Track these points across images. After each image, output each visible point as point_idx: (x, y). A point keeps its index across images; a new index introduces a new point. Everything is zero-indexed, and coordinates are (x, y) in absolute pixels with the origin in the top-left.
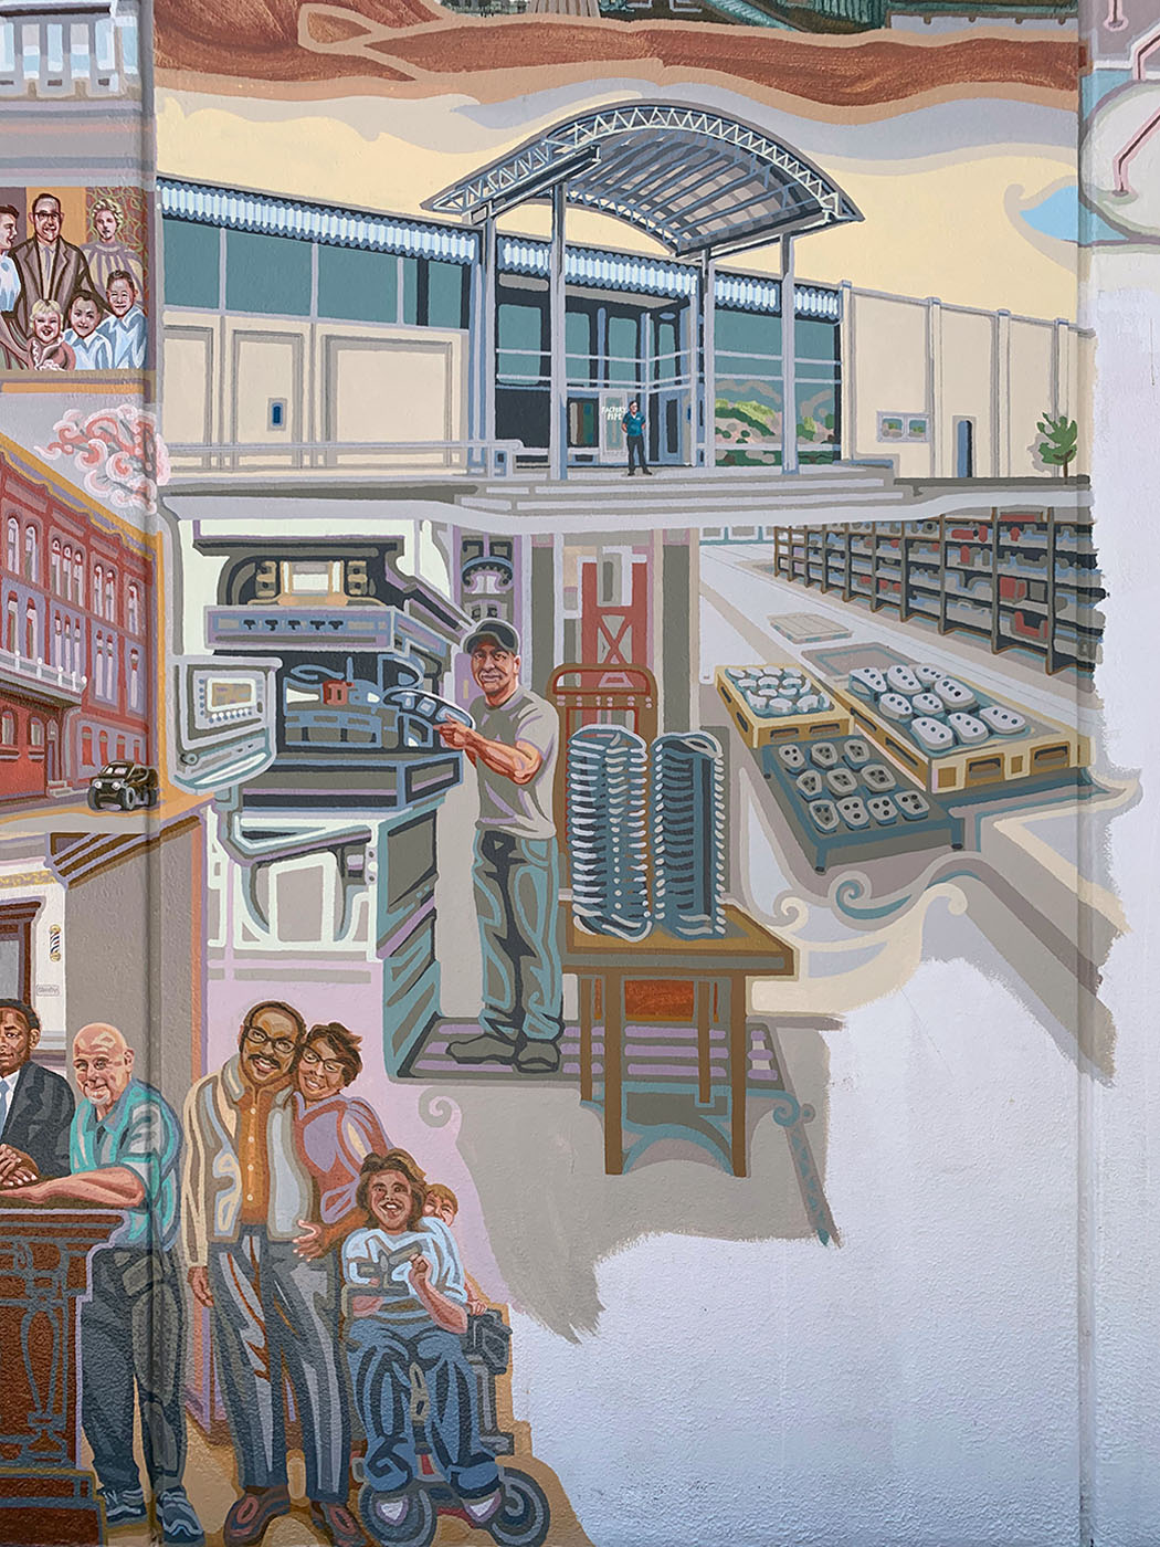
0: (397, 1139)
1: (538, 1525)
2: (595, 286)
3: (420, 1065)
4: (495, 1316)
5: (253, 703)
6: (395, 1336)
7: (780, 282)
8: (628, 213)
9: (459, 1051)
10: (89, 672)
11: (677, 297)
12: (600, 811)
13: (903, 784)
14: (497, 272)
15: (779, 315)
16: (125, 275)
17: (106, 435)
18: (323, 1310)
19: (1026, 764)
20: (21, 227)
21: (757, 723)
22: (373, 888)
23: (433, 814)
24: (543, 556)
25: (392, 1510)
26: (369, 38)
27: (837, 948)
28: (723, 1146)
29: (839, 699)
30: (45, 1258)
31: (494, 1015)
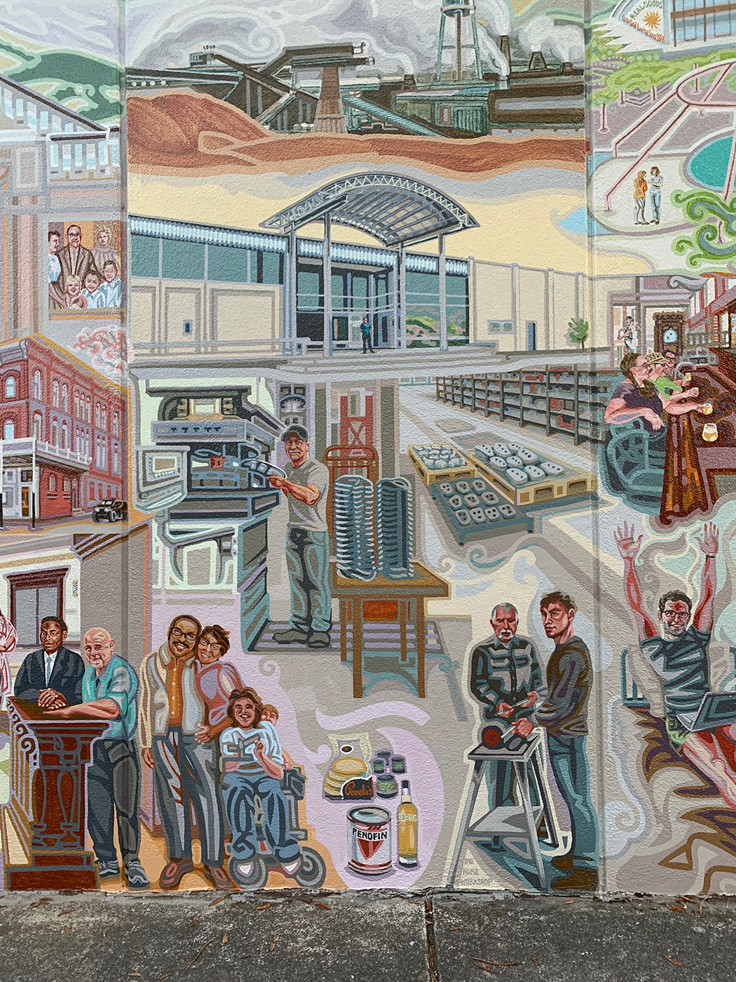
0: (247, 682)
1: (321, 873)
2: (346, 262)
3: (259, 645)
4: (297, 770)
5: (176, 468)
6: (247, 781)
7: (438, 258)
8: (362, 226)
9: (279, 639)
10: (93, 455)
11: (387, 267)
12: (350, 517)
13: (503, 501)
14: (297, 256)
15: (438, 274)
16: (112, 262)
17: (102, 340)
18: (210, 769)
19: (565, 490)
20: (61, 241)
21: (429, 473)
22: (236, 557)
23: (266, 521)
24: (321, 393)
25: (245, 869)
26: (233, 147)
27: (470, 582)
28: (413, 683)
29: (470, 460)
30: (70, 744)
31: (297, 620)
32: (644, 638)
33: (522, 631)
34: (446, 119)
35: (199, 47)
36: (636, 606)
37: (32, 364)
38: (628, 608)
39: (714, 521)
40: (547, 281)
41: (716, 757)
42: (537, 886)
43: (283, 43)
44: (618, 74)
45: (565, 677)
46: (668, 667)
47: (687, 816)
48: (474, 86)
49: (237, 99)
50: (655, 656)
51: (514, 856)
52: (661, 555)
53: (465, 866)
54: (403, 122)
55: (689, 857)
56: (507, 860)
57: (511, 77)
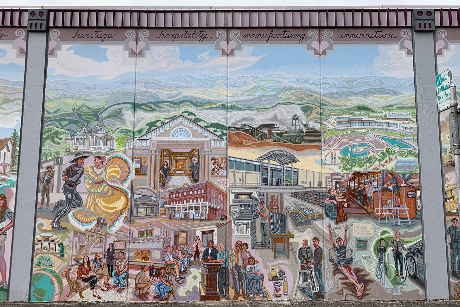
0: (252, 255)
1: (267, 297)
2: (273, 168)
3: (254, 247)
5: (237, 209)
6: (252, 276)
7: (291, 168)
8: (276, 161)
9: (259, 246)
10: (220, 206)
11: (281, 169)
12: (273, 221)
13: (305, 218)
14: (263, 166)
15: (291, 171)
16: (225, 166)
17: (222, 182)
18: (244, 274)
19: (317, 216)
20: (214, 161)
21: (290, 212)
22: (250, 228)
23: (256, 221)
24: (267, 194)
25: (252, 296)
26: (250, 143)
27: (299, 235)
28: (287, 256)
29: (298, 209)
30: (214, 268)
31: (262, 242)
32: (333, 247)
33: (309, 245)
34: (293, 140)
35: (243, 123)
36: (332, 240)
37: (207, 186)
38: (330, 241)
40: (313, 173)
41: (347, 272)
42: (312, 299)
43: (260, 123)
44: (327, 133)
45: (318, 255)
46: (338, 253)
47: (342, 284)
48: (299, 134)
49: (251, 134)
50: (335, 251)
51: (307, 292)
52: (337, 230)
53: (297, 295)
54: (284, 140)
55: (342, 292)
56: (306, 293)
57: (306, 132)
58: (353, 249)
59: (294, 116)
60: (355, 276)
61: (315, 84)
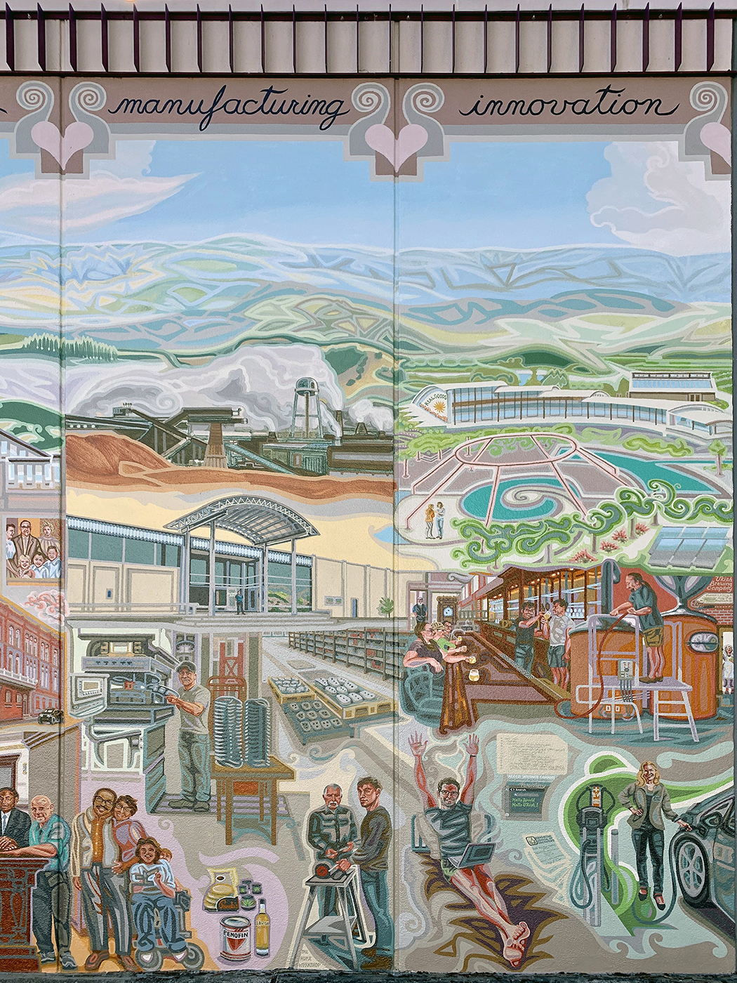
0: (150, 833)
1: (200, 962)
2: (226, 554)
3: (158, 809)
4: (186, 892)
5: (99, 689)
6: (149, 899)
7: (291, 554)
8: (238, 531)
9: (172, 805)
10: (39, 678)
11: (255, 558)
12: (225, 725)
13: (333, 716)
14: (191, 549)
15: (290, 564)
16: (54, 547)
17: (46, 600)
18: (123, 891)
19: (376, 708)
20: (16, 531)
21: (282, 696)
22: (142, 751)
23: (164, 726)
24: (206, 640)
25: (147, 958)
26: (145, 473)
27: (310, 770)
28: (268, 836)
29: (312, 688)
30: (20, 874)
31: (186, 793)
32: (427, 808)
33: (344, 802)
34: (297, 463)
35: (120, 403)
36: (422, 787)
38: (417, 788)
39: (476, 733)
40: (365, 572)
41: (474, 885)
42: (351, 968)
43: (181, 405)
44: (416, 440)
45: (374, 832)
46: (443, 827)
47: (454, 922)
48: (318, 442)
49: (148, 440)
50: (434, 820)
51: (336, 948)
52: (440, 754)
53: (302, 955)
54: (268, 463)
55: (454, 948)
56: (331, 951)
57: (342, 438)
58: (497, 815)
59: (302, 383)
60: (498, 899)
61: (375, 274)
